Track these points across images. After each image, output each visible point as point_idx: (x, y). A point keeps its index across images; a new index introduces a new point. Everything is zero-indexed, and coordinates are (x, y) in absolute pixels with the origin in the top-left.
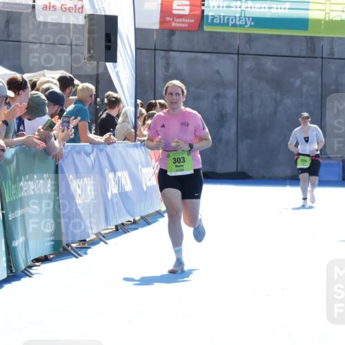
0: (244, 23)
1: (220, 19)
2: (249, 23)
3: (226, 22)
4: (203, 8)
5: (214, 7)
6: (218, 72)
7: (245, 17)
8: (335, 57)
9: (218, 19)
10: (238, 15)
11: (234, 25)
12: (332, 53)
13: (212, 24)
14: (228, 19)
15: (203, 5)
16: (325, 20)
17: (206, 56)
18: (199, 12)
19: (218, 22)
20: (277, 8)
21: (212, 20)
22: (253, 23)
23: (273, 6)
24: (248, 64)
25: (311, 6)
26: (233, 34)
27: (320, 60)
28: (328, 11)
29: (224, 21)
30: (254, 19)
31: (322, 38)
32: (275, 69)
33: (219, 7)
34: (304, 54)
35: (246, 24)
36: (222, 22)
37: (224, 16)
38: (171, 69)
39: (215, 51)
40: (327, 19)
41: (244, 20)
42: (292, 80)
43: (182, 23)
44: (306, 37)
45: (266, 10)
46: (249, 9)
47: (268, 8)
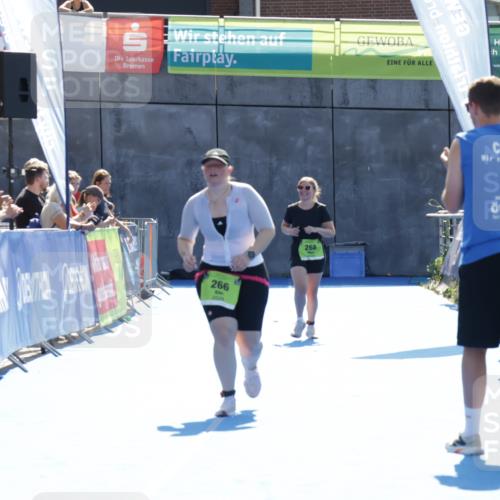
0: (223, 62)
1: (190, 56)
2: (230, 62)
3: (198, 61)
4: (165, 42)
5: (180, 40)
6: (190, 131)
7: (224, 53)
8: (350, 106)
9: (187, 57)
10: (214, 51)
11: (210, 65)
12: (346, 101)
13: (179, 64)
14: (201, 57)
15: (166, 38)
16: (334, 56)
17: (173, 109)
18: (159, 48)
19: (187, 61)
20: (268, 40)
21: (179, 58)
22: (235, 62)
23: (262, 37)
24: (231, 118)
25: (315, 36)
26: (209, 78)
27: (330, 110)
28: (337, 42)
29: (195, 60)
30: (237, 56)
31: (331, 81)
32: (268, 124)
33: (187, 40)
34: (307, 102)
35: (226, 63)
36: (192, 61)
37: (195, 53)
38: (124, 128)
39: (184, 102)
40: (337, 54)
41: (223, 58)
42: (292, 139)
43: (137, 63)
44: (309, 79)
45: (253, 43)
46: (229, 42)
47: (256, 40)
